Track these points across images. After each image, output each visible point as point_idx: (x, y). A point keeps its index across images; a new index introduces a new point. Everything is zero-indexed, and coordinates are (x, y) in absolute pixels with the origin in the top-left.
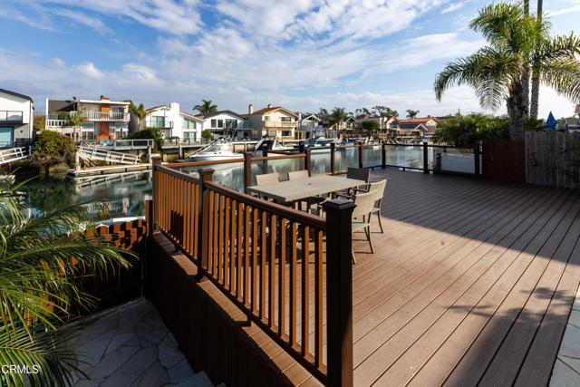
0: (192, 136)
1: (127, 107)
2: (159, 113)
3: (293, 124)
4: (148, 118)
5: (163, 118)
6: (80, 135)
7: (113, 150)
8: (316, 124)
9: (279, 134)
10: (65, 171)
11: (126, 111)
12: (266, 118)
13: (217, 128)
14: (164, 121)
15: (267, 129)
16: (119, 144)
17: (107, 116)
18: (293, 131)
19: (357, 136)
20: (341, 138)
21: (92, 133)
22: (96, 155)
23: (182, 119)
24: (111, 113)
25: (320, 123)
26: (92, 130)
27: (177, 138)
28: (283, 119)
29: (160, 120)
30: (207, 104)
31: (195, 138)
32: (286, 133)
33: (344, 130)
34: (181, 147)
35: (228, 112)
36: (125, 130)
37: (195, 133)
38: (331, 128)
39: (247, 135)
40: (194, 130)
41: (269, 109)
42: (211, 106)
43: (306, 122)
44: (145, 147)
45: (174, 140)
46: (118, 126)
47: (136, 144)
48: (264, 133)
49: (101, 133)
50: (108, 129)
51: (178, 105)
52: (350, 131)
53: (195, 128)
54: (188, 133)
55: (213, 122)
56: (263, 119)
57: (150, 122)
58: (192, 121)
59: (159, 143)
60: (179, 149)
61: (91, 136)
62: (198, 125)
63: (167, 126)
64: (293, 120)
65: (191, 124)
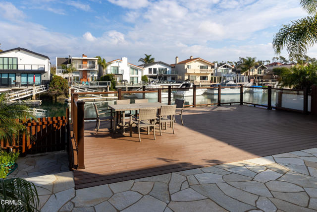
0: (135, 79)
1: (97, 61)
2: (115, 64)
3: (209, 71)
4: (108, 68)
5: (118, 67)
6: (73, 78)
7: (88, 88)
8: (230, 71)
9: (198, 79)
10: (64, 99)
11: (96, 63)
12: (188, 66)
13: (153, 74)
14: (118, 70)
15: (189, 75)
16: (91, 84)
17: (86, 67)
18: (209, 76)
19: (267, 81)
20: (252, 82)
21: (78, 77)
22: (80, 91)
23: (129, 68)
24: (88, 65)
25: (233, 70)
26: (78, 75)
27: (126, 81)
28: (202, 67)
29: (116, 69)
30: (148, 57)
31: (137, 81)
32: (204, 78)
33: (255, 76)
34: (127, 86)
35: (160, 63)
36: (96, 75)
37: (137, 78)
38: (243, 74)
39: (174, 79)
40: (137, 76)
41: (190, 60)
42: (150, 58)
43: (221, 69)
44: (106, 87)
45: (123, 82)
46: (92, 73)
47: (101, 84)
48: (186, 78)
49: (83, 77)
50: (86, 75)
51: (127, 59)
52: (262, 77)
53: (137, 74)
54: (133, 77)
55: (150, 70)
56: (186, 67)
57: (109, 70)
58: (135, 69)
59: (114, 84)
60: (125, 88)
61: (78, 79)
62: (140, 72)
63: (120, 73)
64: (209, 68)
65: (135, 72)
